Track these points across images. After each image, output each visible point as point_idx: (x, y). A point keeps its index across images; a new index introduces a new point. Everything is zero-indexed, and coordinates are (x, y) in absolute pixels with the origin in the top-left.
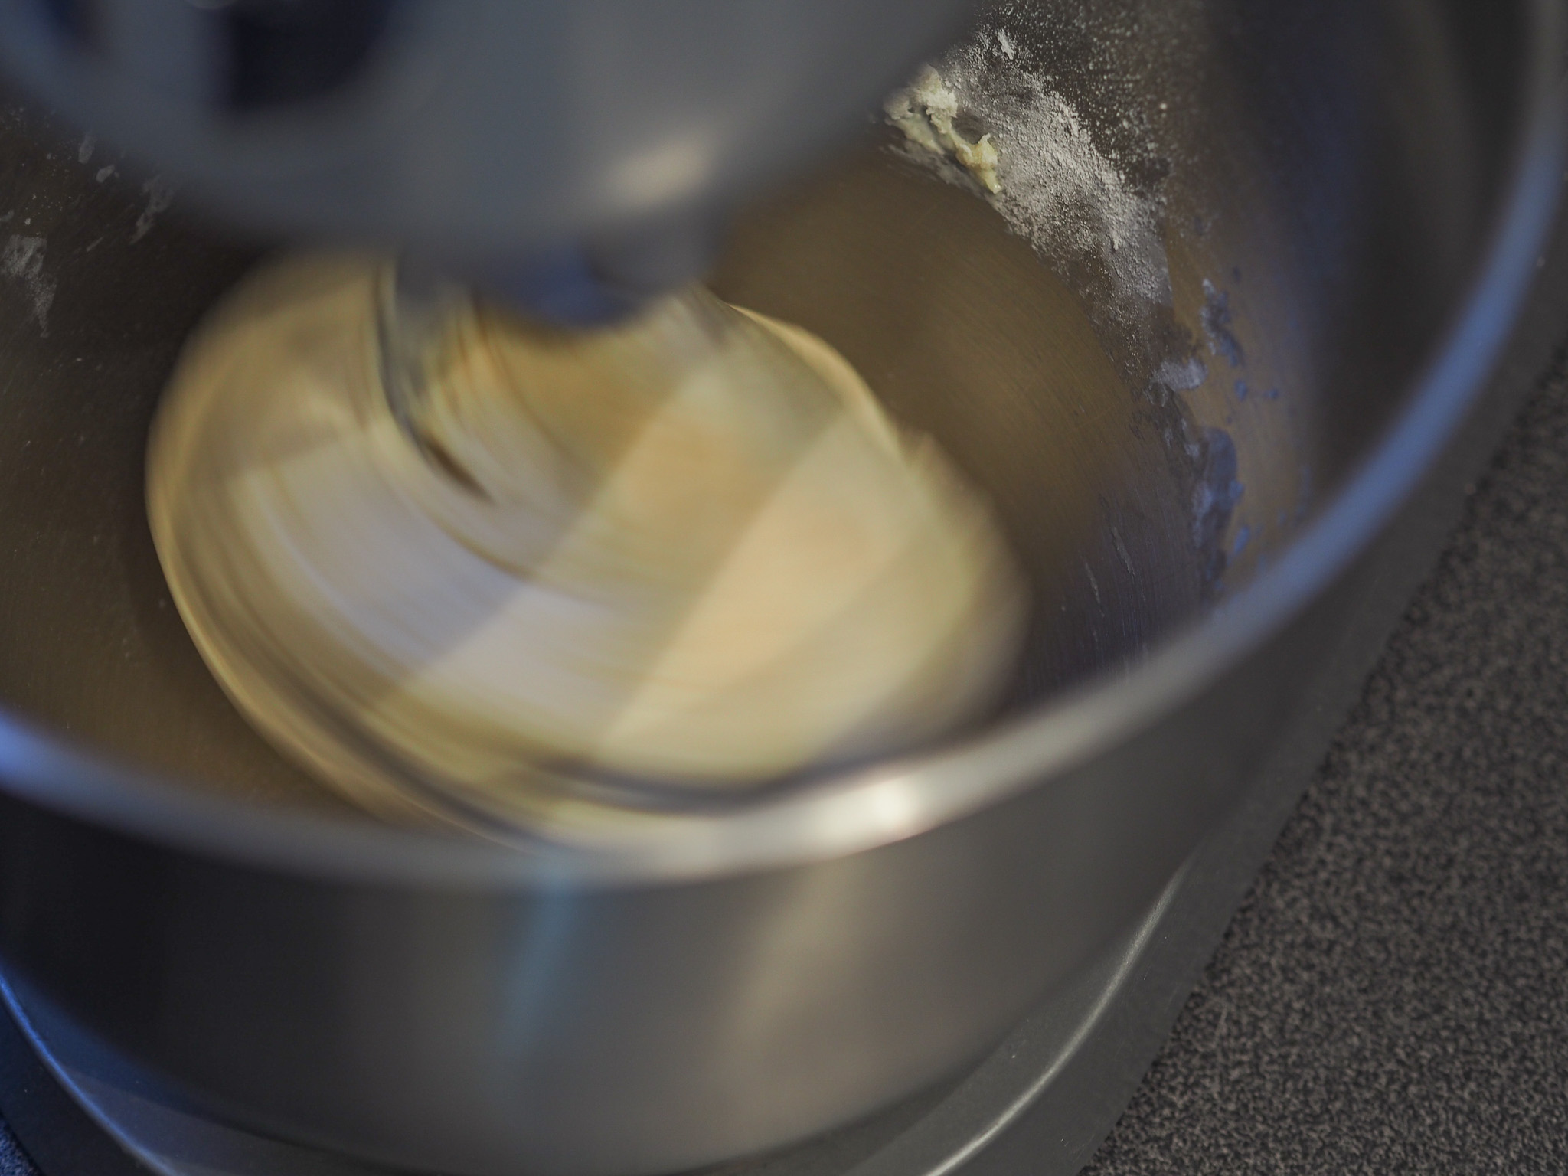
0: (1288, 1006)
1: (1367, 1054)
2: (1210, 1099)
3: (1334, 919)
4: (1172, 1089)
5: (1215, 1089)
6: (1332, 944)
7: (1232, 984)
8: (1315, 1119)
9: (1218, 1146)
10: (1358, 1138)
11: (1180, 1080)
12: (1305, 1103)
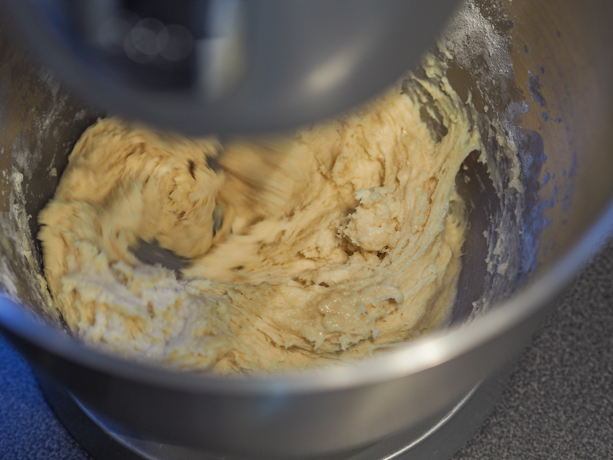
0: (564, 351)
1: (596, 369)
2: (534, 390)
3: (582, 314)
4: (518, 386)
5: (535, 385)
6: (581, 324)
7: (541, 342)
8: (576, 397)
9: (537, 409)
10: (594, 404)
11: (521, 382)
12: (572, 391)
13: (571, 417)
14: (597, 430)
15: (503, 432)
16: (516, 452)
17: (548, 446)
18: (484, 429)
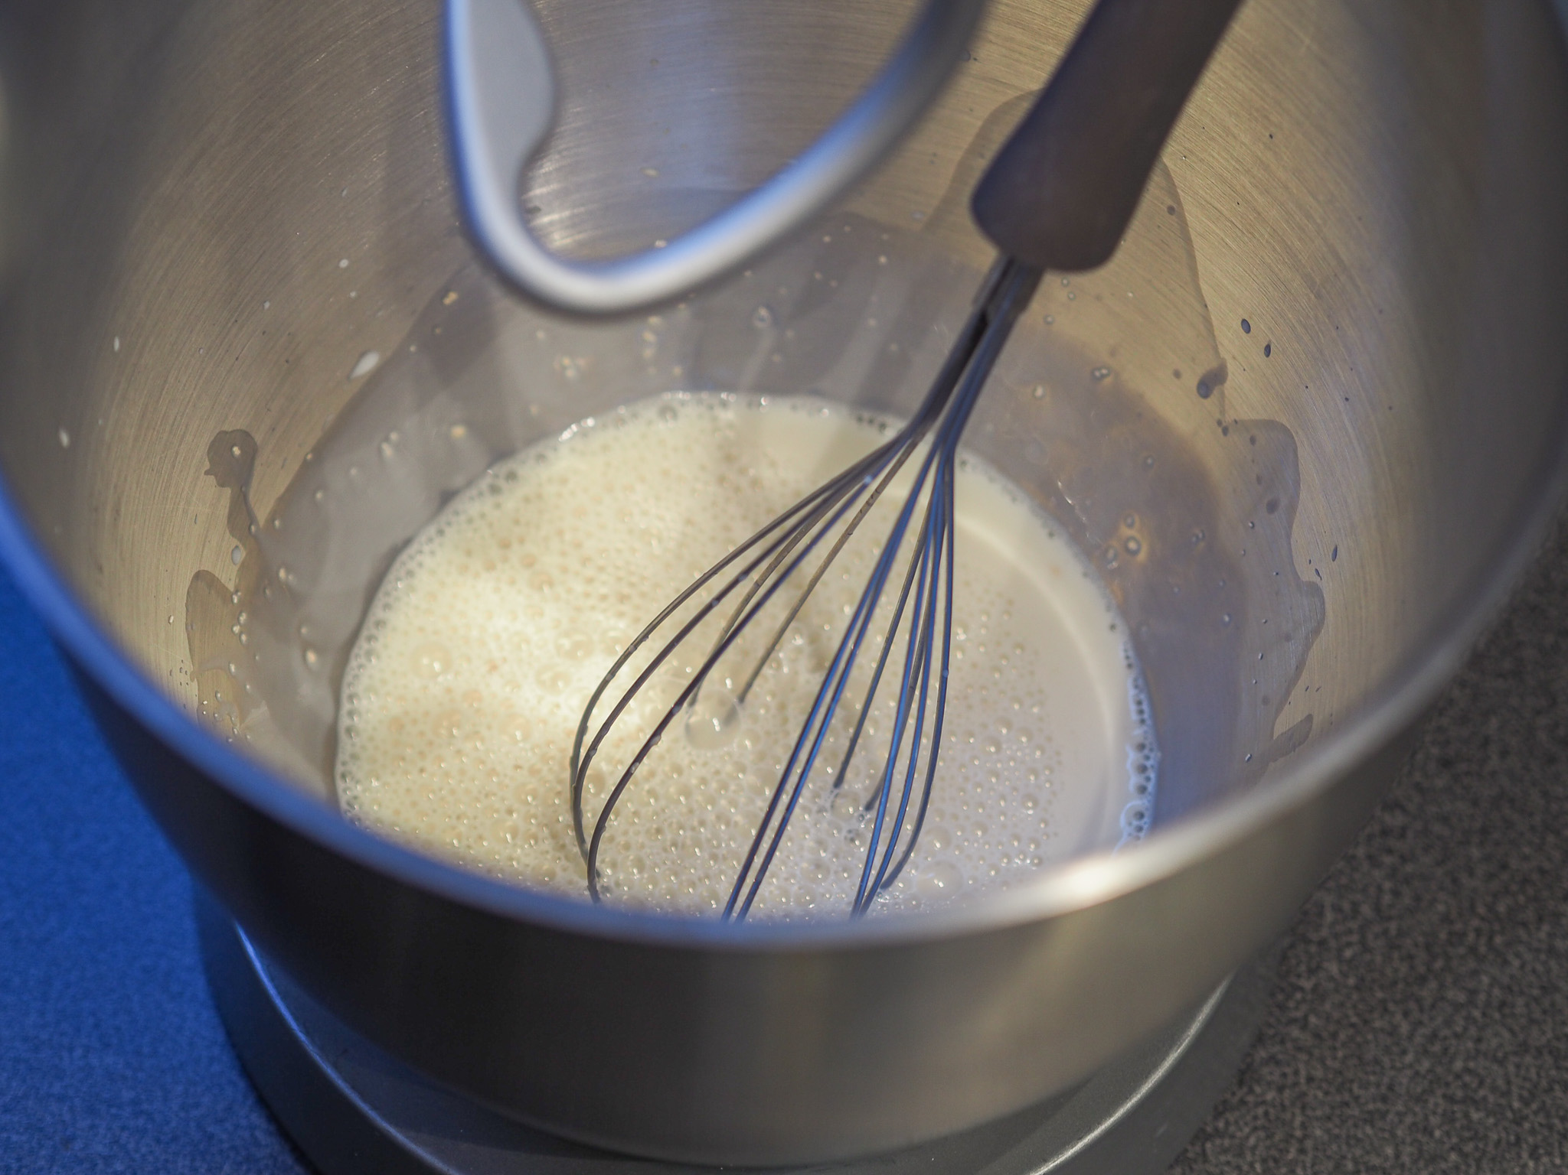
0: (1380, 889)
1: (1454, 916)
2: (1331, 978)
3: (1402, 808)
4: (1299, 976)
5: (1333, 968)
6: (1404, 829)
8: (1422, 980)
9: (1347, 1016)
10: (1462, 989)
11: (1303, 968)
12: (1412, 968)
13: (1420, 1023)
14: (1479, 1040)
15: (1284, 1075)
16: (1319, 1113)
17: (1383, 1089)
18: (1245, 1076)
